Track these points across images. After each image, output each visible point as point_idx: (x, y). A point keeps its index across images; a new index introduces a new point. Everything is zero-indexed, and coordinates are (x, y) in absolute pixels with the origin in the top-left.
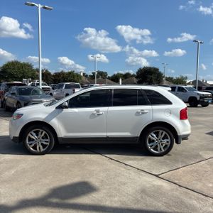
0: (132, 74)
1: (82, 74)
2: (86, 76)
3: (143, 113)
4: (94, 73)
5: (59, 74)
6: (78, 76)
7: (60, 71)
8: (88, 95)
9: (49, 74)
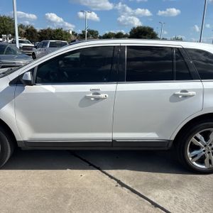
0: (124, 34)
1: (71, 32)
2: (76, 35)
3: (185, 97)
4: (84, 32)
5: (46, 31)
6: (67, 34)
7: (46, 28)
8: (77, 55)
9: (35, 31)
